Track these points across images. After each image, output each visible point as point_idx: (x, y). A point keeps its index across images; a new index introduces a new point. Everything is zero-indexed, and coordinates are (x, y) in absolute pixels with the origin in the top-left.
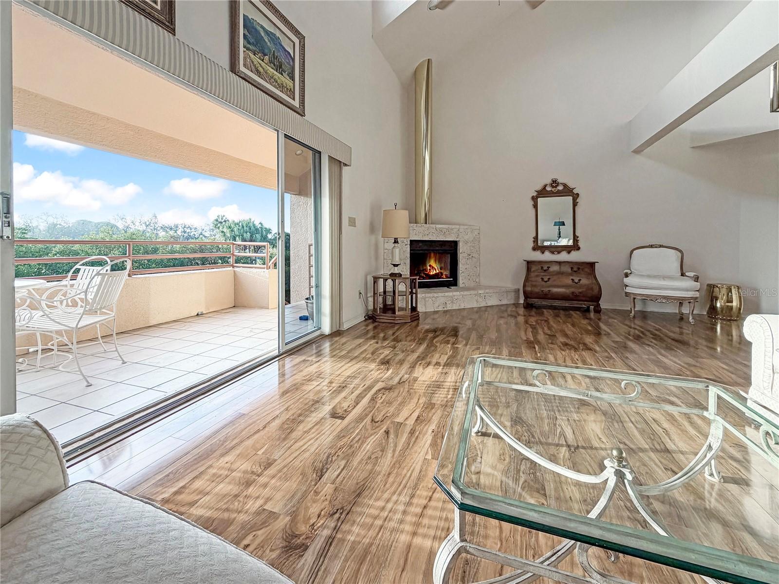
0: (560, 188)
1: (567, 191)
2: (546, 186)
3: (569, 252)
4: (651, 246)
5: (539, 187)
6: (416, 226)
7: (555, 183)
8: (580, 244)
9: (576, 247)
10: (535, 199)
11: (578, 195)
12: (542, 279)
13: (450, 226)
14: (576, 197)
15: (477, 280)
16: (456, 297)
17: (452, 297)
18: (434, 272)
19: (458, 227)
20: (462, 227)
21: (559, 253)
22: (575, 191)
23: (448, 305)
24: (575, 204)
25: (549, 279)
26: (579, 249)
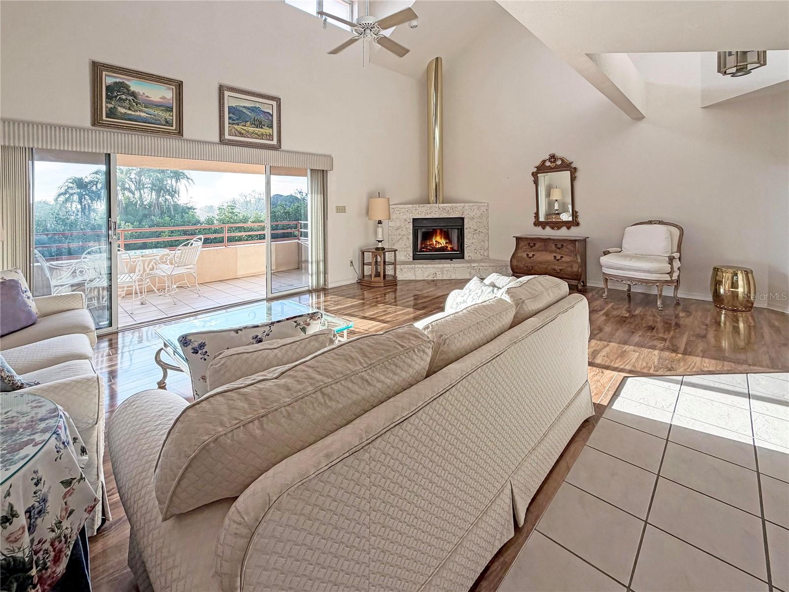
0: (559, 162)
1: (566, 166)
2: (544, 161)
3: (568, 228)
4: (650, 222)
5: (538, 163)
6: (419, 207)
7: (553, 158)
8: (580, 220)
9: (575, 223)
10: (535, 175)
11: (575, 169)
12: (528, 255)
13: (454, 205)
14: (574, 171)
15: (485, 254)
16: (446, 269)
17: (442, 268)
18: (440, 246)
19: (463, 204)
20: (467, 204)
21: (559, 229)
22: (573, 165)
23: (438, 276)
24: (573, 179)
25: (533, 255)
26: (578, 224)
